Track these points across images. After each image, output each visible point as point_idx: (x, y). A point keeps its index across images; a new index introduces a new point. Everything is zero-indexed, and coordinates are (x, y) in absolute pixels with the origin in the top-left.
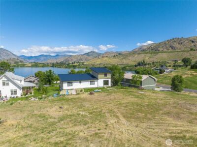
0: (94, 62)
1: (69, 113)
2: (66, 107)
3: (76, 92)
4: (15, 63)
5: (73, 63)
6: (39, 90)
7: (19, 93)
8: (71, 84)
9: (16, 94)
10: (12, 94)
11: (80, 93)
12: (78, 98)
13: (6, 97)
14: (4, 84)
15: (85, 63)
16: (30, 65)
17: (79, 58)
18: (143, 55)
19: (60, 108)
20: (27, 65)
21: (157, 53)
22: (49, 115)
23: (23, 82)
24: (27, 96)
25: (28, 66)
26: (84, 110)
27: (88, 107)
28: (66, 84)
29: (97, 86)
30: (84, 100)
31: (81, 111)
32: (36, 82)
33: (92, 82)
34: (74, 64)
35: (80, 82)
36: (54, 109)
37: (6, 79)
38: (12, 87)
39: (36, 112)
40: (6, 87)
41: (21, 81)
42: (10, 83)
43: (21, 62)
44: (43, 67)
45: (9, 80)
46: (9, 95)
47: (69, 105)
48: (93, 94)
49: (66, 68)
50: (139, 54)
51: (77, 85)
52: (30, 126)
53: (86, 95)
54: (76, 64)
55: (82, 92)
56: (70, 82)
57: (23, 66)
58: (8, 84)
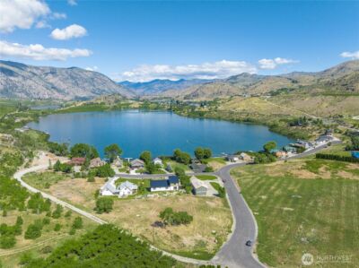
4: (115, 102)
8: (155, 188)
9: (130, 193)
18: (319, 98)
20: (132, 106)
21: (347, 95)
24: (134, 194)
29: (169, 190)
33: (167, 188)
34: (202, 109)
40: (126, 190)
44: (156, 109)
50: (314, 95)
54: (206, 109)
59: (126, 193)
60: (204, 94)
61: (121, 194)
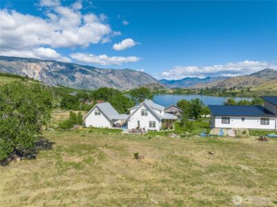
0: (269, 86)
1: (222, 164)
2: (218, 153)
3: (236, 133)
4: (155, 89)
5: (231, 89)
6: (181, 124)
7: (158, 126)
8: (227, 121)
9: (154, 126)
10: (150, 126)
11: (242, 135)
12: (238, 143)
13: (144, 129)
14: (143, 114)
15: (251, 89)
16: (171, 91)
17: (242, 81)
19: (210, 153)
20: (168, 92)
22: (193, 160)
23: (163, 112)
24: (167, 130)
25: (169, 94)
26: (248, 164)
27: (255, 160)
28: (220, 120)
29: (274, 128)
30: (249, 147)
31: (242, 164)
32: (178, 114)
33: (265, 121)
34: (233, 91)
35: (243, 119)
36: (200, 153)
37: (144, 108)
38: (150, 118)
39: (177, 153)
40: (144, 117)
41: (161, 111)
42: (149, 113)
43: (162, 87)
44: (188, 94)
45: (148, 109)
46: (147, 128)
47: (224, 152)
48: (266, 140)
49: (221, 96)
51: (237, 124)
52: (169, 170)
53: (252, 140)
54: (236, 90)
55: (245, 135)
56: (226, 118)
57: (164, 92)
58: (146, 114)
59: (145, 125)
60: (230, 84)
61: (132, 125)
